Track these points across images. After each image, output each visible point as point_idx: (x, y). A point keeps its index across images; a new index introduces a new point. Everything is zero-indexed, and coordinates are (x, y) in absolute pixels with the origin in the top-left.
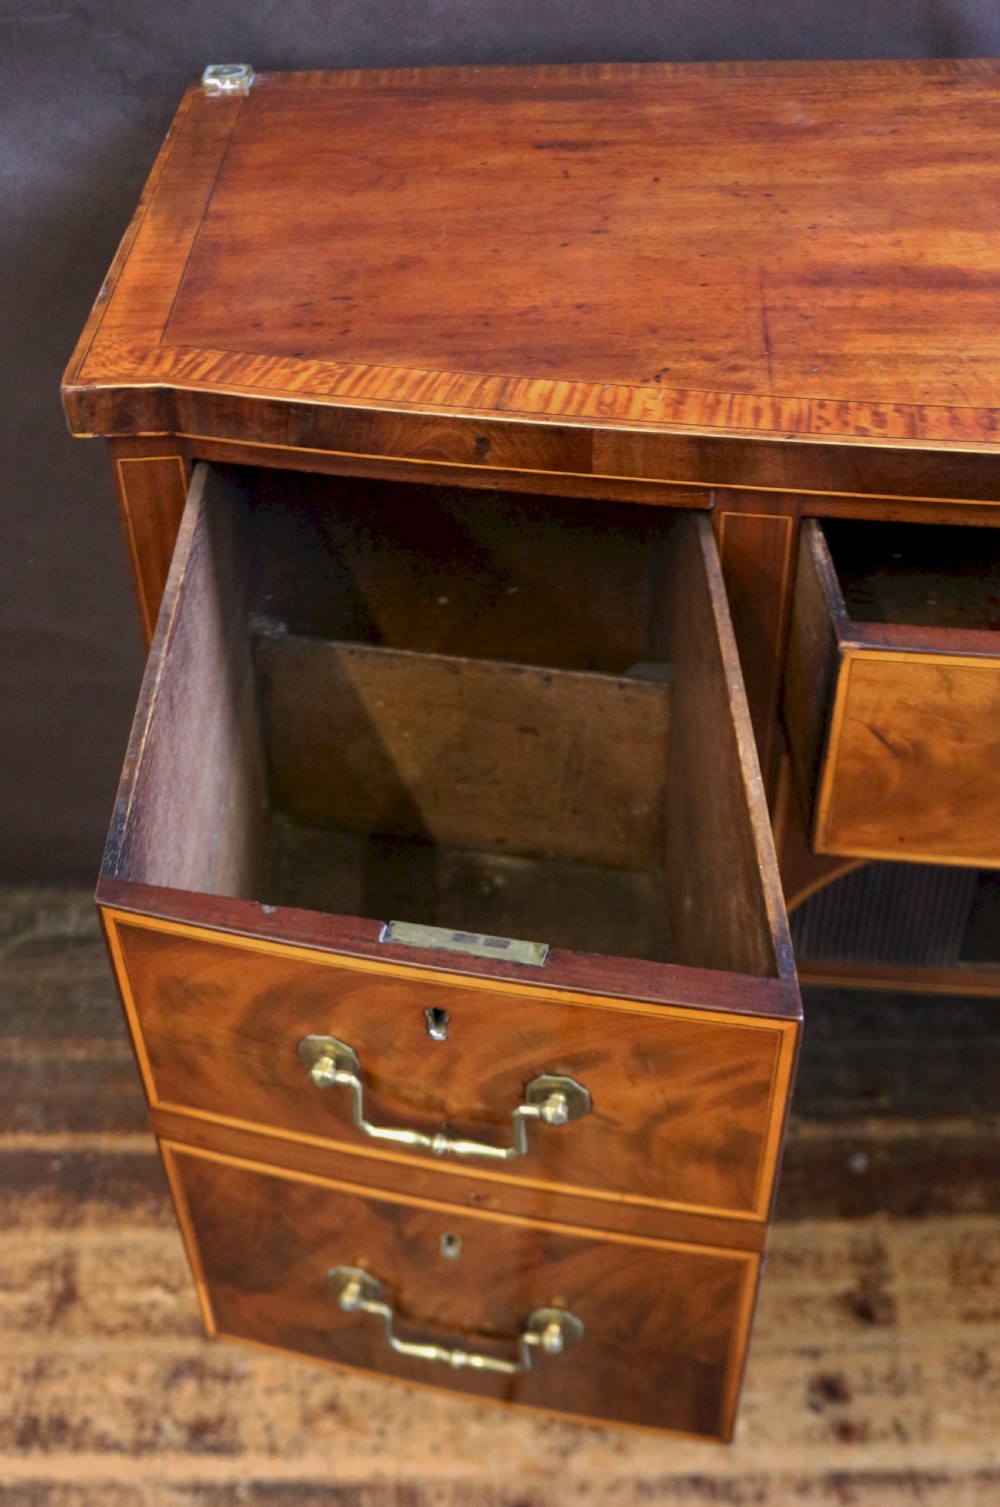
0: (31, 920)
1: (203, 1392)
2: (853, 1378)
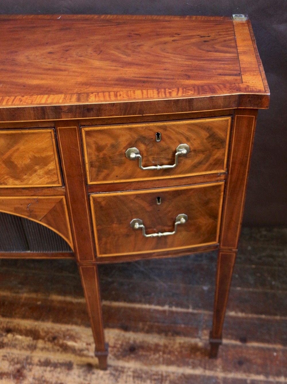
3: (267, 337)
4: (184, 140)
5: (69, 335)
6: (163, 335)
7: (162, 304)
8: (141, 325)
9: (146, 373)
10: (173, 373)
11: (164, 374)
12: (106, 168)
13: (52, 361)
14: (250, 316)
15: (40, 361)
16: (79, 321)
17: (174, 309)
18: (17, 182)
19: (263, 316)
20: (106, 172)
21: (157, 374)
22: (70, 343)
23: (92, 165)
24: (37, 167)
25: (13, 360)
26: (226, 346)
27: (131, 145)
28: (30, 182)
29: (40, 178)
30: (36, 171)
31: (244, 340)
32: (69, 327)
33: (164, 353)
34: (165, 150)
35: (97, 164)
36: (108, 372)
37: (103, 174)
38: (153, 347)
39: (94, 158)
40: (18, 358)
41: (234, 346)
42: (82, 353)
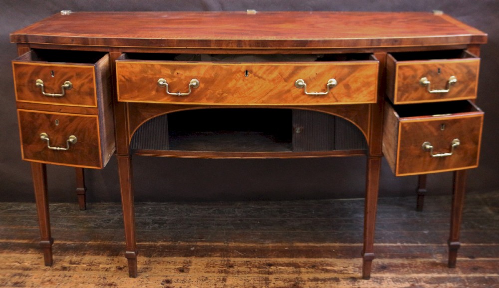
0: (11, 207)
1: (20, 278)
2: (174, 279)
3: (490, 255)
4: (453, 73)
5: (325, 264)
6: (405, 258)
7: (395, 242)
8: (383, 255)
9: (402, 279)
10: (424, 277)
11: (417, 278)
12: (407, 92)
13: (320, 278)
14: (470, 245)
15: (309, 279)
16: (330, 256)
17: (405, 244)
18: (348, 100)
19: (481, 244)
20: (407, 95)
21: (411, 278)
22: (329, 268)
23: (399, 90)
24: (363, 89)
25: (285, 280)
26: (459, 261)
27: (423, 76)
28: (357, 100)
29: (364, 97)
30: (362, 91)
31: (472, 257)
32: (322, 259)
33: (411, 267)
34: (442, 80)
35: (402, 89)
36: (371, 280)
37: (404, 97)
38: (400, 265)
39: (401, 84)
40: (289, 279)
41: (466, 261)
42: (342, 272)
